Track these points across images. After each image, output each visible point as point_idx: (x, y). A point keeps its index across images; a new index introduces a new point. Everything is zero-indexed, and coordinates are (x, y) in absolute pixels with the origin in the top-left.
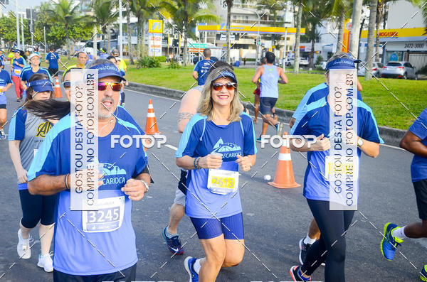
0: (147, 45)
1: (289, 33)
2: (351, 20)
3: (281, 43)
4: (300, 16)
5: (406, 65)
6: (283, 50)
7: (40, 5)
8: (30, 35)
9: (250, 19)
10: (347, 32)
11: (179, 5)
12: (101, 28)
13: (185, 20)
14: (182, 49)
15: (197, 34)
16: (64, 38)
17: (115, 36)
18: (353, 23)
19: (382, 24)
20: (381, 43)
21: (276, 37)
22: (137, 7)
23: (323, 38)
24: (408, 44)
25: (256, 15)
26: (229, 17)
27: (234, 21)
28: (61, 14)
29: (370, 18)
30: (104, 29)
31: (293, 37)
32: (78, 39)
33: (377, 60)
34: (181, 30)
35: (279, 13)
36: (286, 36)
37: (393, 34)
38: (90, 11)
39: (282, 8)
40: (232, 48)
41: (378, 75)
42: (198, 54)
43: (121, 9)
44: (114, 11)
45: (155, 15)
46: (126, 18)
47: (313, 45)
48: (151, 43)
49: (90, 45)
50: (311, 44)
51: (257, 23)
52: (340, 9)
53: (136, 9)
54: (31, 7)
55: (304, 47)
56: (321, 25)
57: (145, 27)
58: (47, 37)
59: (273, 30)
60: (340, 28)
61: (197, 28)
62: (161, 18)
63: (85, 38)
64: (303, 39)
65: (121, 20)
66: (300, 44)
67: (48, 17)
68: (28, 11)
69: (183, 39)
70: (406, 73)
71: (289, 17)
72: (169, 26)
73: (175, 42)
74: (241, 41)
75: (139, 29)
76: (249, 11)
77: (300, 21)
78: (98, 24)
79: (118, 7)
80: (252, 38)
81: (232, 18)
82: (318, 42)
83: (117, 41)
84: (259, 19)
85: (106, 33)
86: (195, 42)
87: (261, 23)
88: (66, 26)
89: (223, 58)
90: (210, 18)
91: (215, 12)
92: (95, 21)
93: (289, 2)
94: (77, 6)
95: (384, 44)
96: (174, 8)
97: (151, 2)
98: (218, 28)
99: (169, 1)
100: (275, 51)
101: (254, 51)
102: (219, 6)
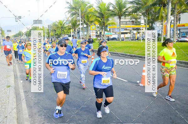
1: (143, 27)
2: (166, 21)
3: (140, 31)
4: (147, 21)
6: (141, 34)
7: (52, 23)
8: (49, 34)
9: (128, 23)
10: (165, 26)
11: (102, 20)
12: (73, 30)
13: (103, 26)
14: (103, 35)
15: (108, 30)
16: (61, 34)
17: (78, 32)
19: (179, 22)
20: (178, 29)
21: (138, 29)
22: (86, 21)
23: (156, 28)
25: (130, 21)
26: (120, 23)
27: (122, 24)
29: (174, 20)
30: (75, 30)
31: (144, 29)
32: (66, 34)
33: (177, 36)
34: (102, 29)
35: (139, 20)
36: (142, 29)
37: (184, 26)
38: (70, 24)
39: (140, 18)
40: (121, 34)
41: (178, 41)
42: (109, 37)
43: (81, 22)
44: (78, 23)
45: (93, 24)
46: (82, 25)
48: (91, 34)
49: (70, 36)
51: (130, 24)
52: (162, 17)
53: (86, 22)
57: (89, 28)
58: (55, 34)
59: (137, 26)
60: (162, 24)
61: (108, 28)
62: (95, 25)
63: (68, 34)
64: (148, 29)
65: (81, 26)
67: (55, 27)
68: (49, 26)
69: (103, 32)
71: (142, 21)
72: (98, 27)
73: (101, 33)
74: (125, 31)
75: (87, 29)
76: (127, 20)
77: (147, 23)
78: (72, 28)
79: (79, 22)
80: (129, 30)
81: (121, 23)
82: (154, 30)
83: (79, 34)
84: (131, 23)
86: (108, 33)
88: (61, 30)
89: (118, 38)
90: (113, 24)
91: (115, 21)
92: (71, 27)
93: (142, 16)
94: (65, 23)
95: (180, 29)
96: (99, 21)
97: (91, 19)
98: (116, 27)
99: (98, 18)
100: (138, 34)
101: (130, 35)
102: (116, 19)
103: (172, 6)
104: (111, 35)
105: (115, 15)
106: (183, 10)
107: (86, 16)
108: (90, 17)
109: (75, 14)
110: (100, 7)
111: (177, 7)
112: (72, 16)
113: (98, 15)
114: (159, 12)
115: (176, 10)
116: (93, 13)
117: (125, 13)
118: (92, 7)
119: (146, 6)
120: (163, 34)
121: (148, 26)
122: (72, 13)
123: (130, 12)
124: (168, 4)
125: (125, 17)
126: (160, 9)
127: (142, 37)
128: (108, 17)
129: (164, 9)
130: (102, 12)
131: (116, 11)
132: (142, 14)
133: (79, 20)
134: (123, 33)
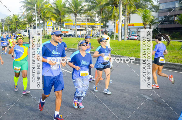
0: (47, 31)
1: (97, 25)
2: (118, 21)
3: (95, 29)
4: (101, 19)
5: (137, 36)
6: (96, 31)
7: (6, 17)
8: (3, 28)
10: (117, 24)
11: (58, 16)
12: (29, 25)
13: (60, 22)
15: (65, 26)
16: (15, 29)
17: (35, 28)
18: (119, 21)
19: (129, 22)
21: (93, 27)
22: (42, 17)
23: (109, 27)
24: (138, 28)
25: (85, 19)
26: (76, 20)
27: (78, 21)
28: (14, 20)
29: (125, 20)
31: (99, 27)
32: (21, 29)
33: (128, 34)
34: (58, 25)
35: (94, 18)
36: (96, 26)
37: (133, 25)
38: (25, 19)
39: (95, 17)
41: (128, 39)
42: (65, 33)
43: (37, 18)
45: (49, 20)
46: (38, 21)
47: (106, 29)
48: (48, 30)
49: (26, 31)
50: (105, 29)
52: (115, 16)
54: (3, 18)
55: (103, 30)
56: (108, 22)
57: (46, 24)
58: (9, 29)
59: (92, 24)
60: (115, 23)
61: (64, 24)
62: (51, 21)
63: (23, 29)
64: (102, 27)
65: (37, 22)
66: (101, 29)
67: (9, 21)
68: (2, 20)
69: (60, 28)
70: (138, 38)
71: (97, 19)
72: (55, 24)
73: (57, 29)
74: (81, 28)
75: (43, 25)
76: (83, 18)
77: (101, 21)
79: (35, 17)
80: (84, 27)
81: (77, 20)
82: (107, 28)
84: (87, 21)
85: (31, 27)
86: (64, 29)
87: (87, 22)
88: (16, 24)
89: (74, 35)
90: (69, 20)
91: (71, 18)
92: (27, 22)
93: (97, 14)
94: (20, 17)
95: (130, 28)
96: (56, 17)
97: (47, 15)
98: (72, 24)
99: (54, 15)
100: (93, 32)
101: (85, 32)
102: (72, 16)
103: (123, 7)
104: (67, 32)
105: (71, 12)
106: (133, 11)
107: (42, 12)
108: (47, 13)
109: (31, 9)
110: (57, 3)
111: (128, 8)
112: (28, 11)
113: (54, 11)
114: (112, 12)
115: (126, 11)
116: (49, 9)
117: (80, 10)
118: (48, 3)
119: (100, 5)
120: (115, 32)
121: (102, 24)
122: (27, 8)
123: (86, 10)
124: (119, 4)
125: (81, 14)
126: (113, 8)
127: (97, 34)
128: (65, 14)
129: (116, 9)
130: (58, 8)
131: (73, 9)
132: (97, 12)
133: (35, 15)
134: (78, 30)
